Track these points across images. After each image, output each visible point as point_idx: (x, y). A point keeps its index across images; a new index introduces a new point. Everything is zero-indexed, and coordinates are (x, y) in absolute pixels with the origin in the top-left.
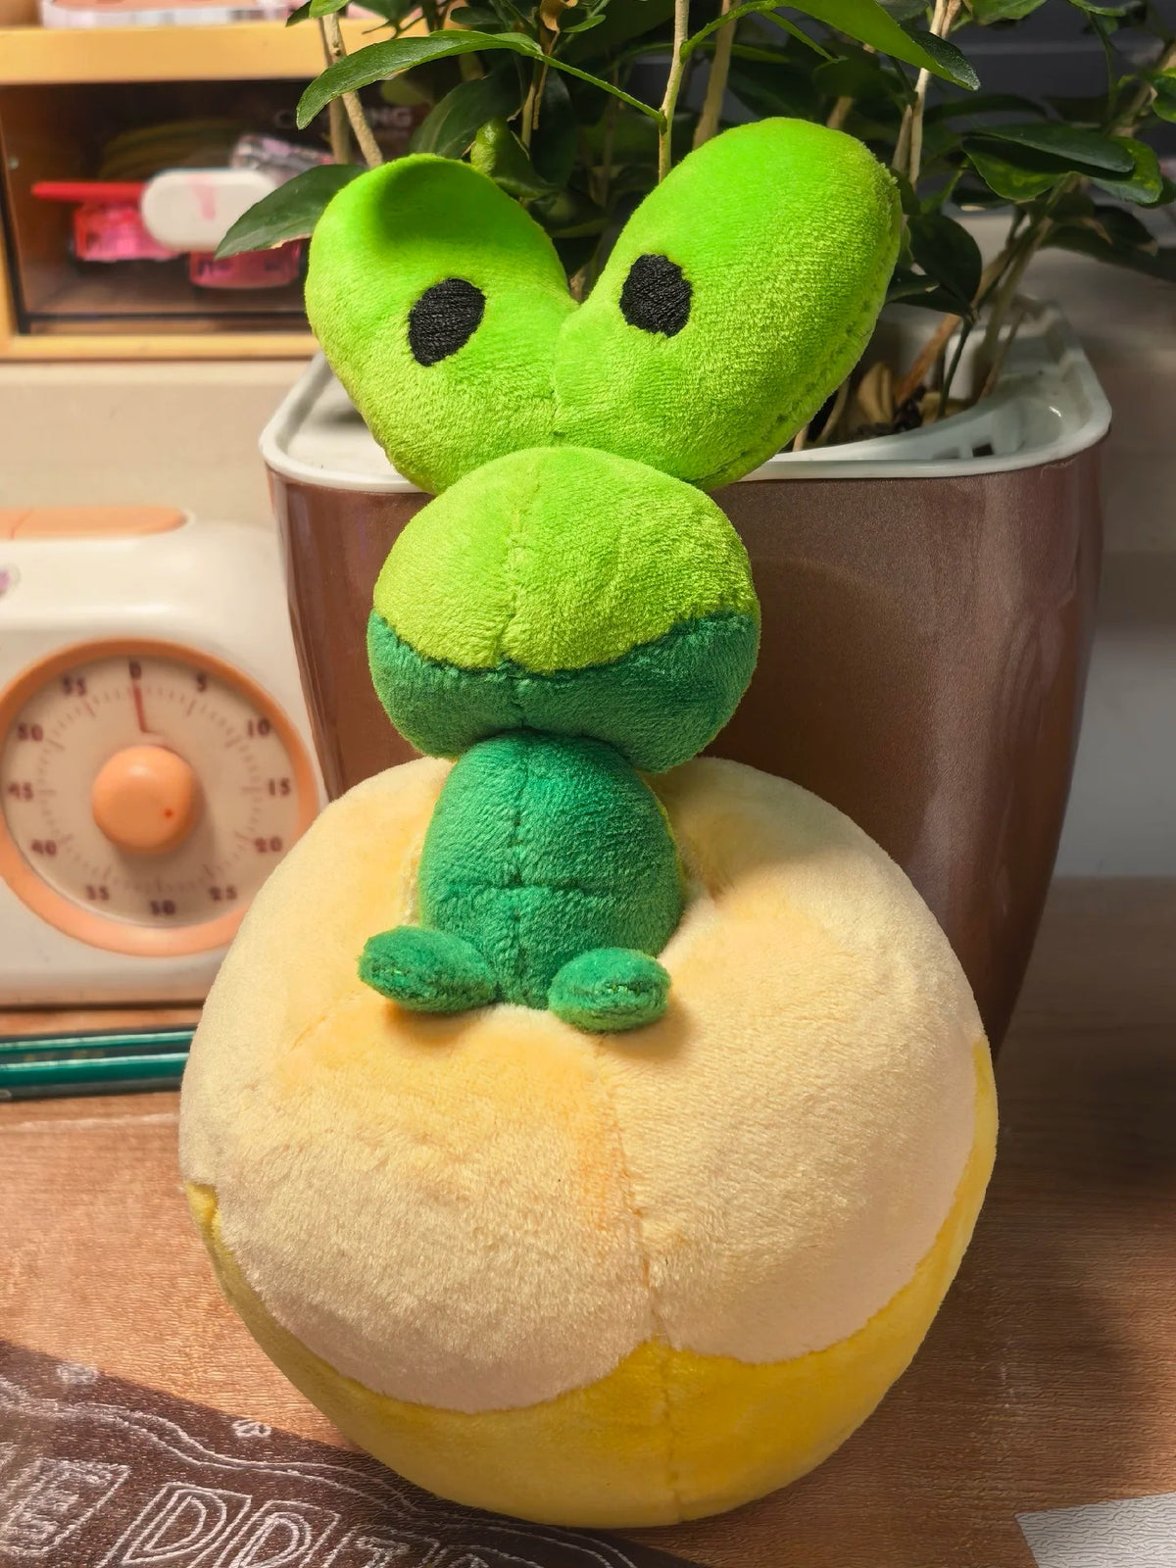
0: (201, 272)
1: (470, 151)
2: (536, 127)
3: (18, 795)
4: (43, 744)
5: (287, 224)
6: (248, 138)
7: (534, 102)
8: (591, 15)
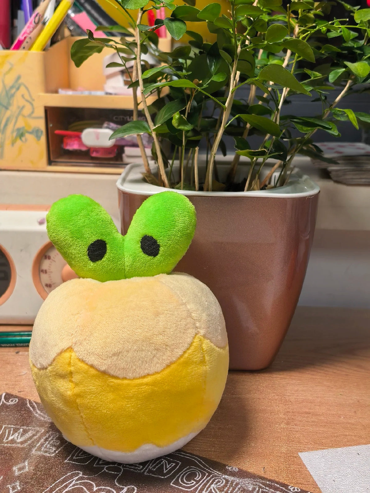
0: (93, 153)
1: (173, 117)
2: (189, 111)
3: (43, 273)
4: (51, 260)
5: (127, 133)
6: (106, 122)
7: (189, 105)
8: (205, 85)
